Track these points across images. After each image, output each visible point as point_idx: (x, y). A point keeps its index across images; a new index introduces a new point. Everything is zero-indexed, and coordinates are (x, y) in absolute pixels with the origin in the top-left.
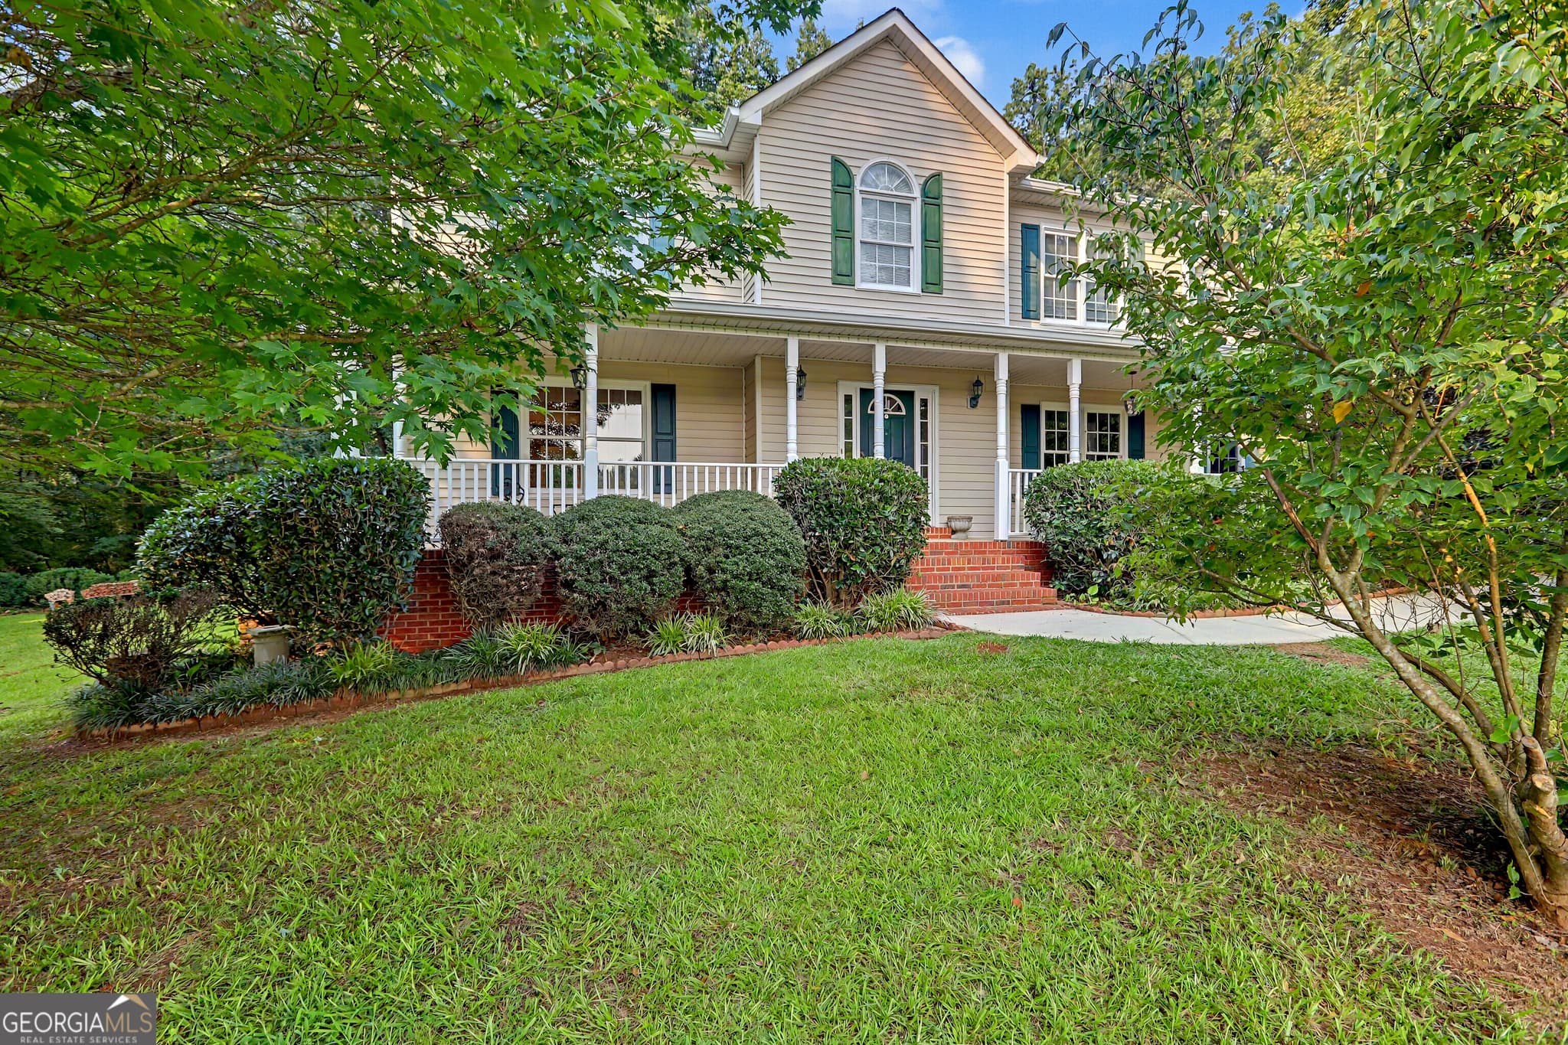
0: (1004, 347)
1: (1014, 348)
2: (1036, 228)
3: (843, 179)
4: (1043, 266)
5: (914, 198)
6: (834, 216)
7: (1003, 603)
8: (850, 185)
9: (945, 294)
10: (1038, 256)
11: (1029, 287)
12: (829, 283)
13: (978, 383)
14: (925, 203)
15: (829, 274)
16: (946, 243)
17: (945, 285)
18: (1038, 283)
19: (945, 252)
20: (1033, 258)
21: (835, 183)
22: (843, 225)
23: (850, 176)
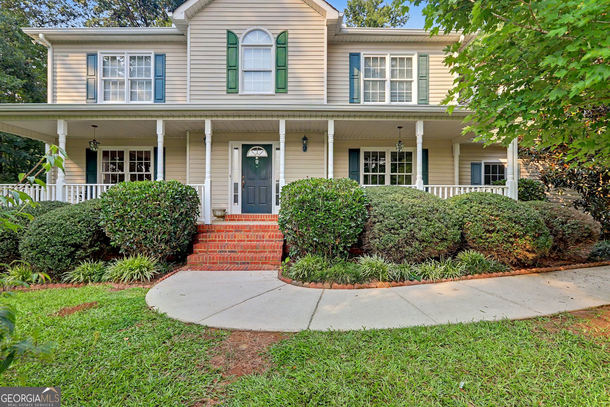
0: (283, 116)
1: (289, 116)
2: (358, 55)
3: (232, 41)
4: (362, 75)
5: (271, 46)
6: (228, 60)
7: (245, 263)
8: (236, 43)
9: (289, 93)
10: (359, 69)
11: (353, 86)
12: (225, 93)
13: (305, 139)
14: (277, 48)
15: (225, 88)
16: (289, 67)
17: (289, 88)
18: (359, 83)
19: (289, 71)
20: (356, 71)
21: (228, 43)
22: (232, 63)
23: (236, 38)
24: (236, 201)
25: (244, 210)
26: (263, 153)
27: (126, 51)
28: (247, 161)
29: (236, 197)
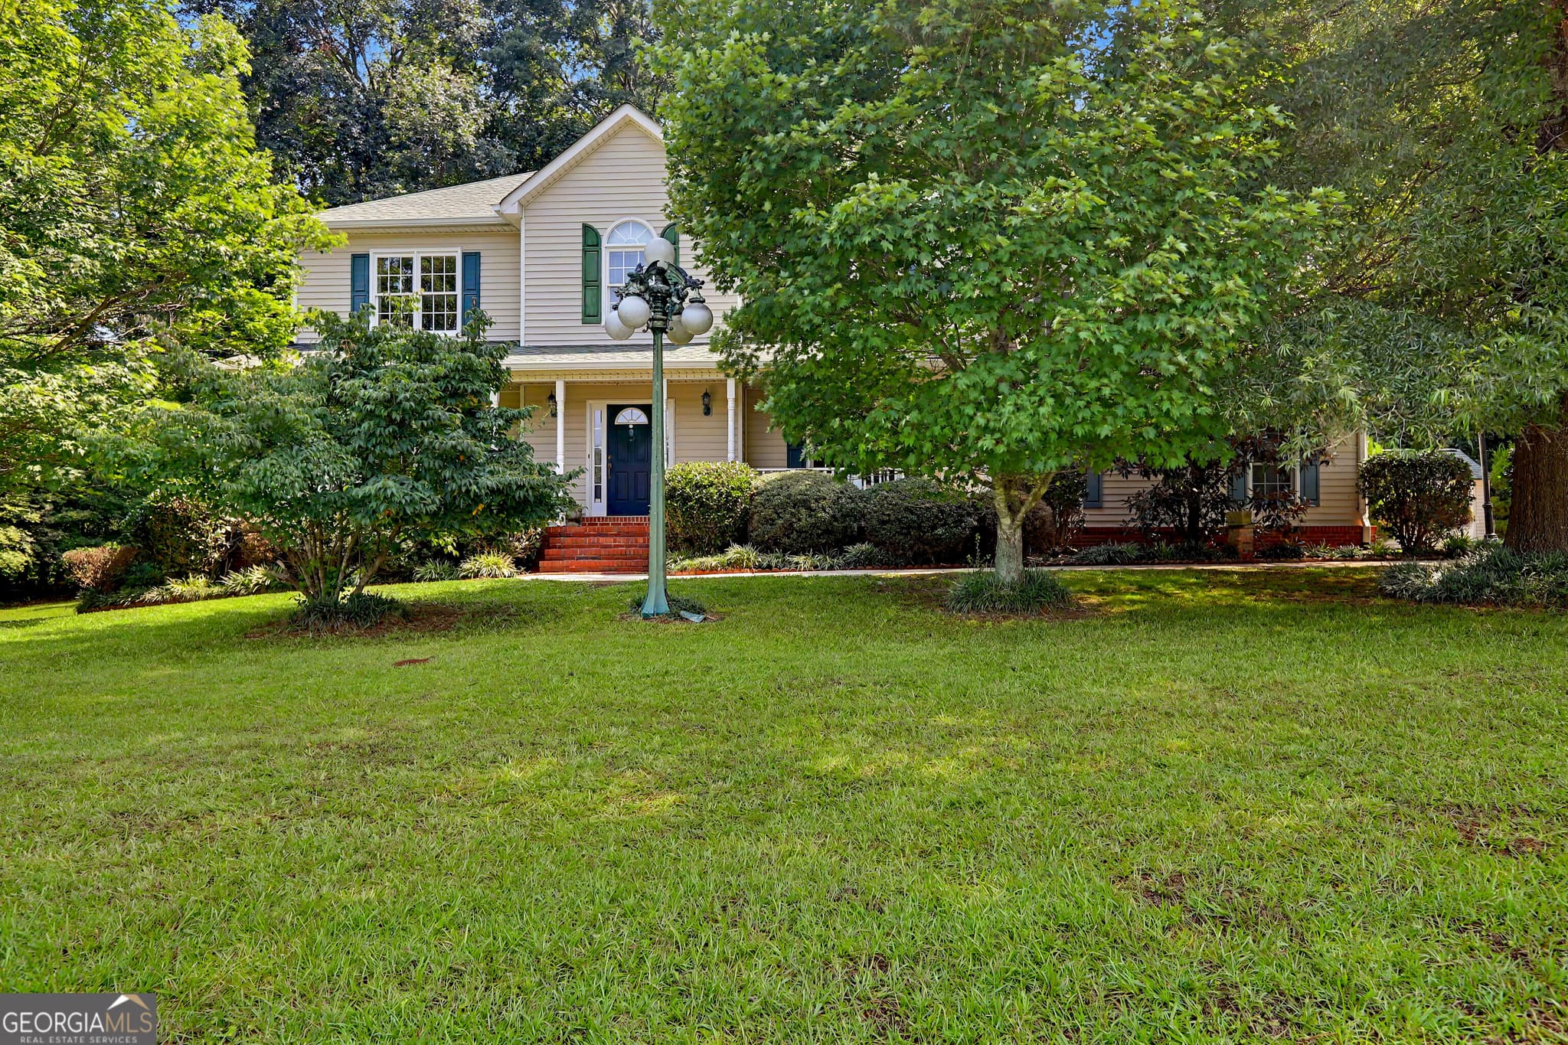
3: (591, 241)
8: (598, 244)
12: (580, 323)
13: (705, 395)
15: (580, 316)
21: (585, 244)
22: (591, 277)
23: (598, 237)
24: (598, 495)
25: (611, 510)
26: (642, 419)
27: (415, 250)
28: (616, 433)
29: (598, 490)
